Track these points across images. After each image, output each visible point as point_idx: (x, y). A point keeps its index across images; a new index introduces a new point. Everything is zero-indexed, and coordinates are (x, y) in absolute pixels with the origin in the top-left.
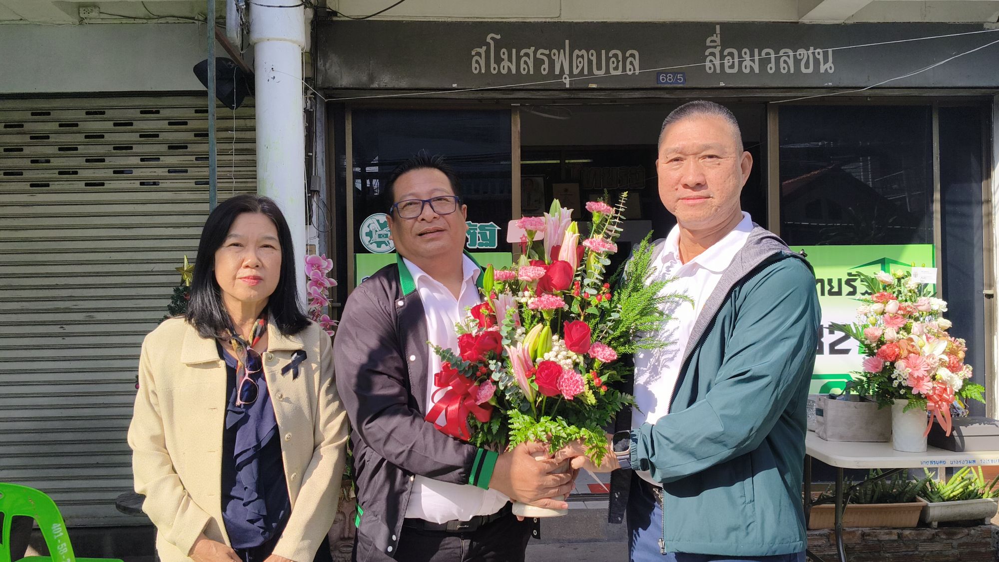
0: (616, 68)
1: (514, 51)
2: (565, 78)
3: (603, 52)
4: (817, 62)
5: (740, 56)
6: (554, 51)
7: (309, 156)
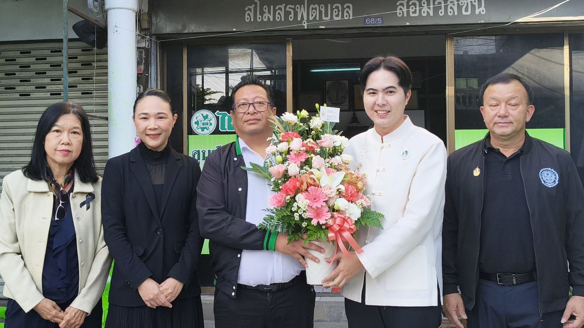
0: (337, 16)
1: (272, 7)
2: (304, 23)
3: (329, 5)
4: (473, 7)
5: (420, 6)
6: (298, 6)
7: (146, 76)
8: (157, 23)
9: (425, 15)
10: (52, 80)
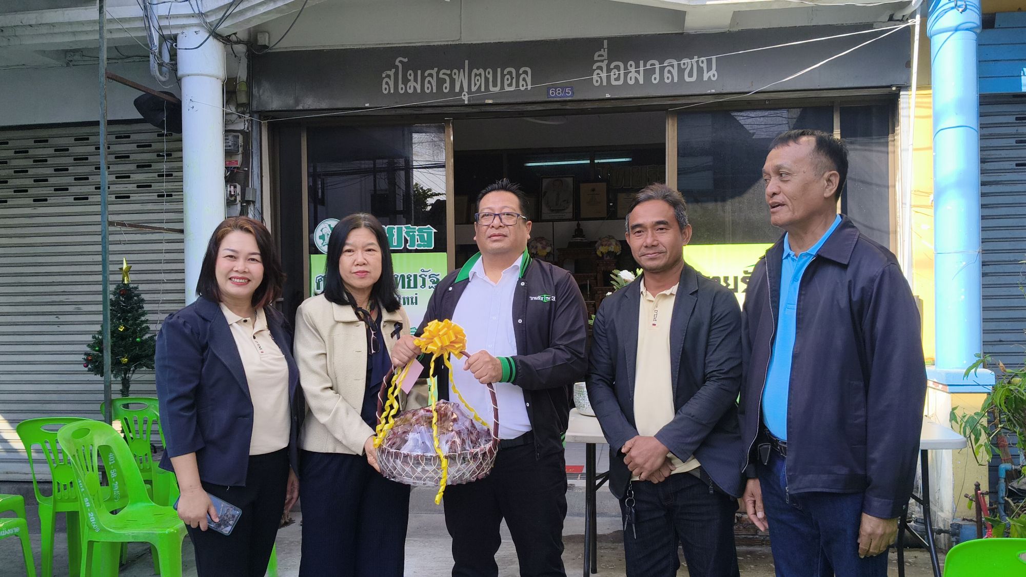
0: (510, 85)
1: (419, 72)
2: (464, 95)
3: (499, 70)
4: (700, 70)
5: (626, 68)
6: (455, 71)
7: (245, 171)
8: (260, 96)
9: (632, 82)
10: (117, 177)
